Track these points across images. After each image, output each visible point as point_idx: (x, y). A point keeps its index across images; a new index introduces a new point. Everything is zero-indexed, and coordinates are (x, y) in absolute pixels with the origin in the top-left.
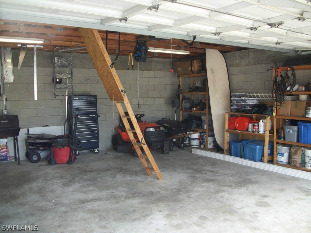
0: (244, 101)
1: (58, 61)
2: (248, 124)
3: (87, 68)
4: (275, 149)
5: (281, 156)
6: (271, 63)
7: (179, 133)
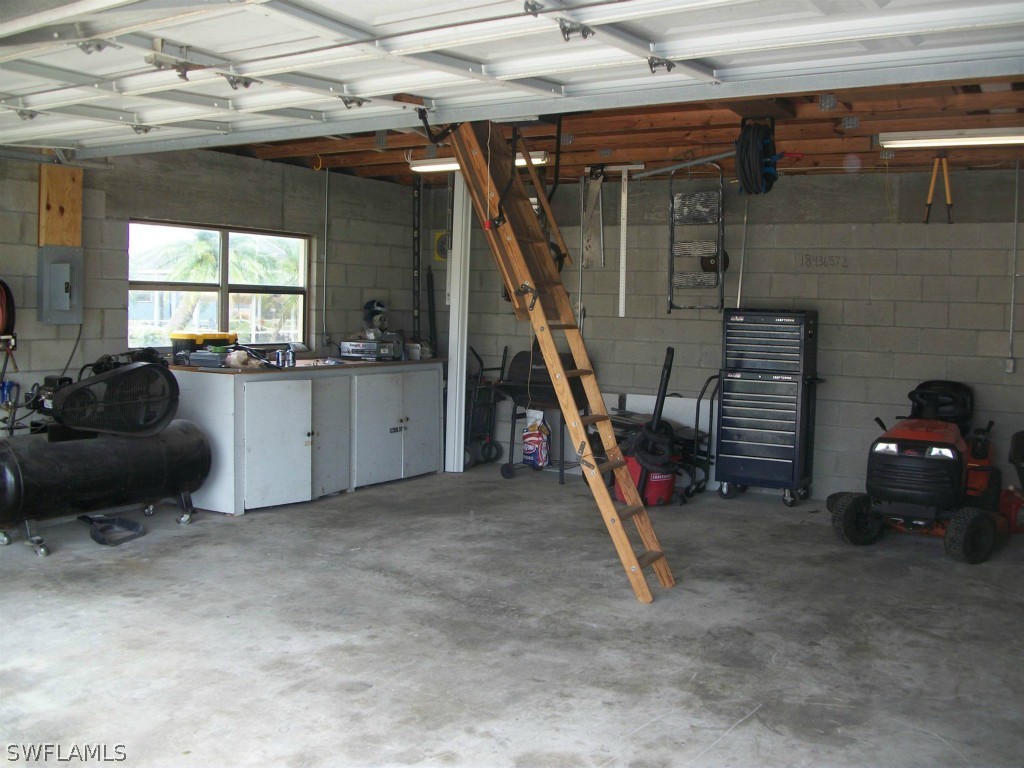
1: (683, 205)
3: (810, 222)
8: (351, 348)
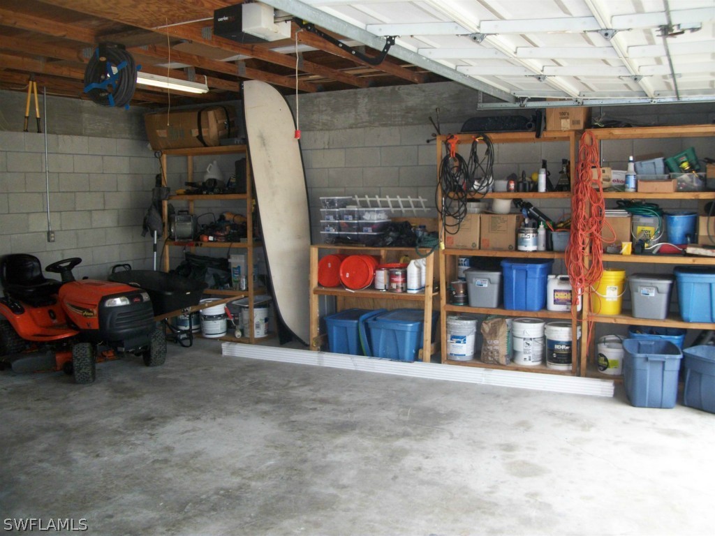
0: (356, 216)
2: (375, 272)
4: (443, 328)
5: (459, 342)
6: (415, 124)
7: (188, 306)
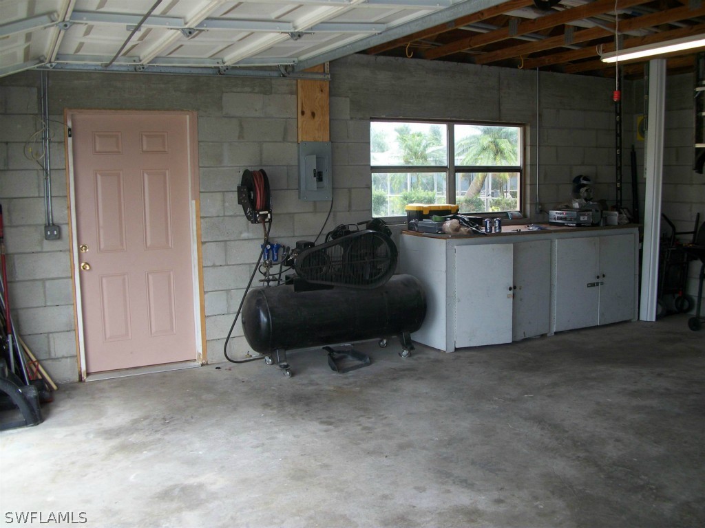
8: (557, 215)
